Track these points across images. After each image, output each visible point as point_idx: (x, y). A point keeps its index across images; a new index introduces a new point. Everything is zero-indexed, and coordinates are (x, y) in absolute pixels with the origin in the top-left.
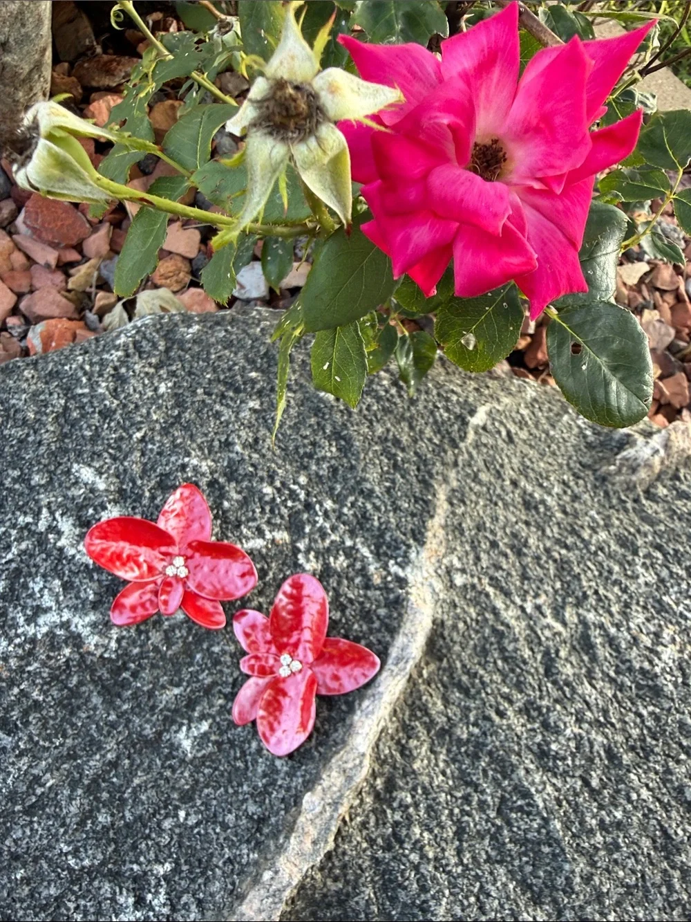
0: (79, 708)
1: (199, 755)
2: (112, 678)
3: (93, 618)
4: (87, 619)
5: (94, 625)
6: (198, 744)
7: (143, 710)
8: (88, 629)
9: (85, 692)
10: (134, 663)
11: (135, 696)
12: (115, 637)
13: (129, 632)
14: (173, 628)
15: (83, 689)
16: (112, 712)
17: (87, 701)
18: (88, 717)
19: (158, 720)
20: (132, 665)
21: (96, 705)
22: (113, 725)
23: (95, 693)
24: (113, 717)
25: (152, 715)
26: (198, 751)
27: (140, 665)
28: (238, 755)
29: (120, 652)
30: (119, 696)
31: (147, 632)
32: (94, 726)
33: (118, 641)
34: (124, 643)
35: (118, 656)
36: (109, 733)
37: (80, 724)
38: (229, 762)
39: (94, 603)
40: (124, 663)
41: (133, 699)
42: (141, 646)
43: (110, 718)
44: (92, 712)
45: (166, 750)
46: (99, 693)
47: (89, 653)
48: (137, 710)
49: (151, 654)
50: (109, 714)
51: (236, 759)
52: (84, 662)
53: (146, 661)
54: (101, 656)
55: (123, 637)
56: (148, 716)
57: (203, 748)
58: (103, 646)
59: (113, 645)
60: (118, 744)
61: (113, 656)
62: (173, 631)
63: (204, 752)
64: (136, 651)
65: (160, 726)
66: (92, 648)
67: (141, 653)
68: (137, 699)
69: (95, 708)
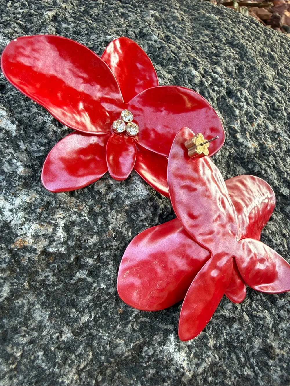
0: (15, 330)
1: (200, 370)
2: (60, 281)
3: (27, 199)
4: (17, 201)
5: (29, 208)
6: (196, 356)
7: (111, 319)
8: (21, 214)
9: (22, 306)
10: (91, 257)
11: (97, 302)
12: (62, 223)
13: (80, 215)
14: (136, 207)
15: (20, 302)
16: (65, 329)
17: (27, 319)
18: (31, 342)
19: (134, 331)
20: (90, 261)
21: (40, 322)
22: (69, 348)
23: (38, 306)
24: (68, 335)
25: (125, 325)
26: (198, 365)
27: (99, 259)
28: (243, 360)
29: (71, 243)
30: (73, 304)
31: (104, 214)
32: (41, 354)
33: (67, 228)
34: (75, 230)
35: (69, 248)
36: (65, 359)
37: (19, 354)
38: (236, 372)
39: (25, 178)
40: (78, 259)
41: (95, 306)
42: (98, 233)
43: (64, 338)
44: (36, 334)
45: (152, 371)
46: (43, 304)
47: (25, 248)
48: (102, 321)
49: (114, 243)
50: (61, 333)
51: (242, 366)
52: (18, 263)
53: (107, 253)
54: (45, 252)
55: (73, 223)
56: (118, 327)
57: (203, 360)
58: (45, 236)
59: (61, 234)
60: (79, 373)
61: (63, 250)
62: (136, 211)
63: (205, 365)
64: (94, 240)
65: (138, 338)
66: (29, 241)
67: (100, 242)
68: (101, 305)
69: (40, 327)
